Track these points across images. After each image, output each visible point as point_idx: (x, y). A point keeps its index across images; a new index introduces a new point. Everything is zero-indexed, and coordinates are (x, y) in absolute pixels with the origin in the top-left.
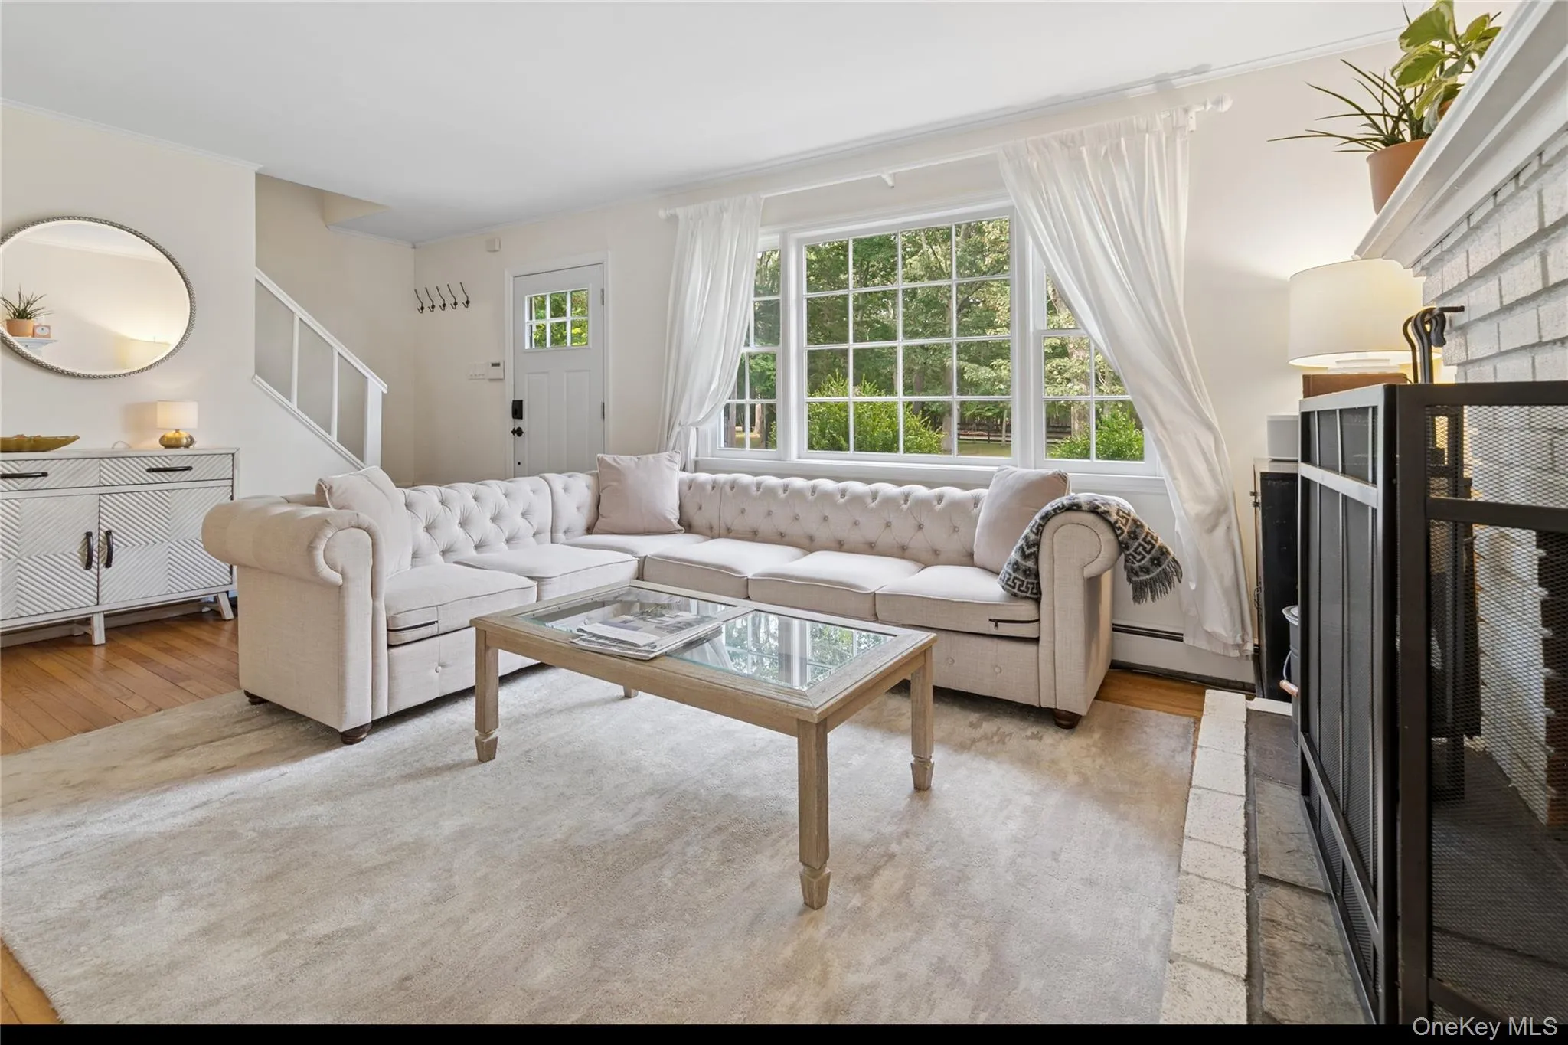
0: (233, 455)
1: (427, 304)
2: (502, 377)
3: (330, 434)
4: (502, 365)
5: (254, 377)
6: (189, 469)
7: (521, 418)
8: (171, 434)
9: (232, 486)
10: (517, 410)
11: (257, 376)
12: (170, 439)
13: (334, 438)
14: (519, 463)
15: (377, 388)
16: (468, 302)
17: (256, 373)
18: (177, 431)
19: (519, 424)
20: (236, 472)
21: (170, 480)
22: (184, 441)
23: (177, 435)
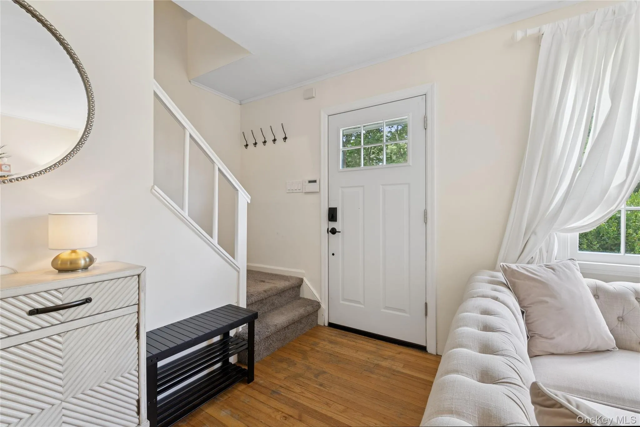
0: (139, 276)
1: (251, 142)
2: (318, 191)
3: (212, 237)
4: (318, 182)
5: (153, 187)
6: (88, 300)
7: (336, 221)
8: (66, 255)
9: (138, 312)
10: (332, 215)
11: (156, 187)
12: (64, 262)
13: (215, 241)
14: (333, 254)
15: (244, 198)
16: (285, 138)
17: (155, 184)
18: (74, 251)
19: (333, 225)
20: (142, 294)
21: (63, 320)
22: (82, 263)
23: (74, 256)
